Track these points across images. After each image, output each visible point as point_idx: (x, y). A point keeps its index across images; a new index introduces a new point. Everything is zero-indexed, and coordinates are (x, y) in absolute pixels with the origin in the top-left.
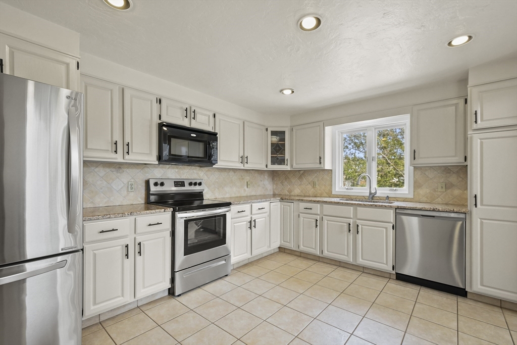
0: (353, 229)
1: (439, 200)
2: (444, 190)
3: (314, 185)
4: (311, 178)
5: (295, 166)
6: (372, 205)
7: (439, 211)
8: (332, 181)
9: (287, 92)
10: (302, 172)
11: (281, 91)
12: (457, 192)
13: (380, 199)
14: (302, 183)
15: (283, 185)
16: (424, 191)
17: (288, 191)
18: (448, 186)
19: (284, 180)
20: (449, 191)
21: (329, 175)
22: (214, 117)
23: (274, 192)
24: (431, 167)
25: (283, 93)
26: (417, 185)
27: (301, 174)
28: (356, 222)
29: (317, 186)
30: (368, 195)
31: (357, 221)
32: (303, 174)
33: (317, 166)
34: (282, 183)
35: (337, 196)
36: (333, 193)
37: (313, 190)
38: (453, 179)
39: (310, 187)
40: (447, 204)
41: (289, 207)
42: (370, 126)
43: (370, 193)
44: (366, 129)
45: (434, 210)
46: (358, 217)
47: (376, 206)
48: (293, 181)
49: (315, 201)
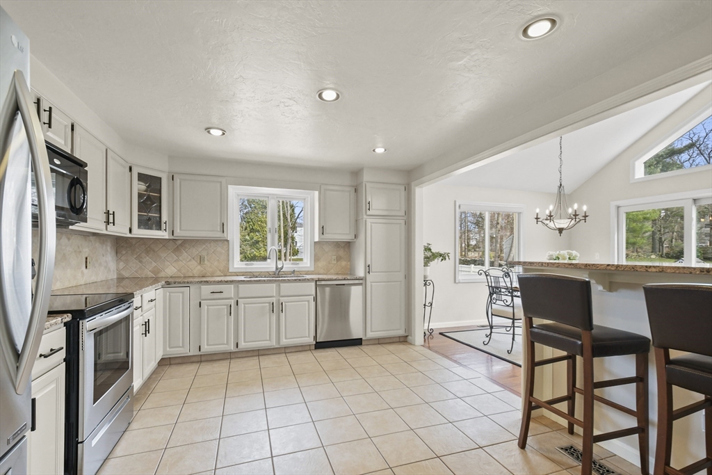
0: (277, 308)
1: (332, 271)
2: (335, 262)
3: (201, 260)
4: (195, 251)
5: (178, 232)
6: (296, 280)
7: (348, 280)
8: (228, 255)
9: (216, 133)
10: (180, 242)
11: (208, 129)
12: (344, 263)
13: (286, 274)
14: (180, 258)
15: (140, 262)
16: (322, 264)
17: (152, 272)
18: (339, 259)
19: (144, 255)
20: (339, 263)
21: (225, 247)
22: (73, 129)
23: (119, 274)
24: (327, 242)
25: (209, 132)
26: (316, 259)
27: (178, 245)
28: (279, 300)
29: (206, 262)
30: (274, 269)
31: (281, 298)
32: (181, 245)
33: (218, 235)
34: (139, 259)
35: (237, 274)
36: (230, 271)
37: (199, 267)
38: (341, 253)
39: (194, 264)
40: (337, 274)
41: (181, 294)
42: (272, 195)
43: (277, 269)
44: (268, 196)
45: (344, 279)
46: (282, 294)
47: (300, 280)
48: (163, 255)
49: (227, 282)
